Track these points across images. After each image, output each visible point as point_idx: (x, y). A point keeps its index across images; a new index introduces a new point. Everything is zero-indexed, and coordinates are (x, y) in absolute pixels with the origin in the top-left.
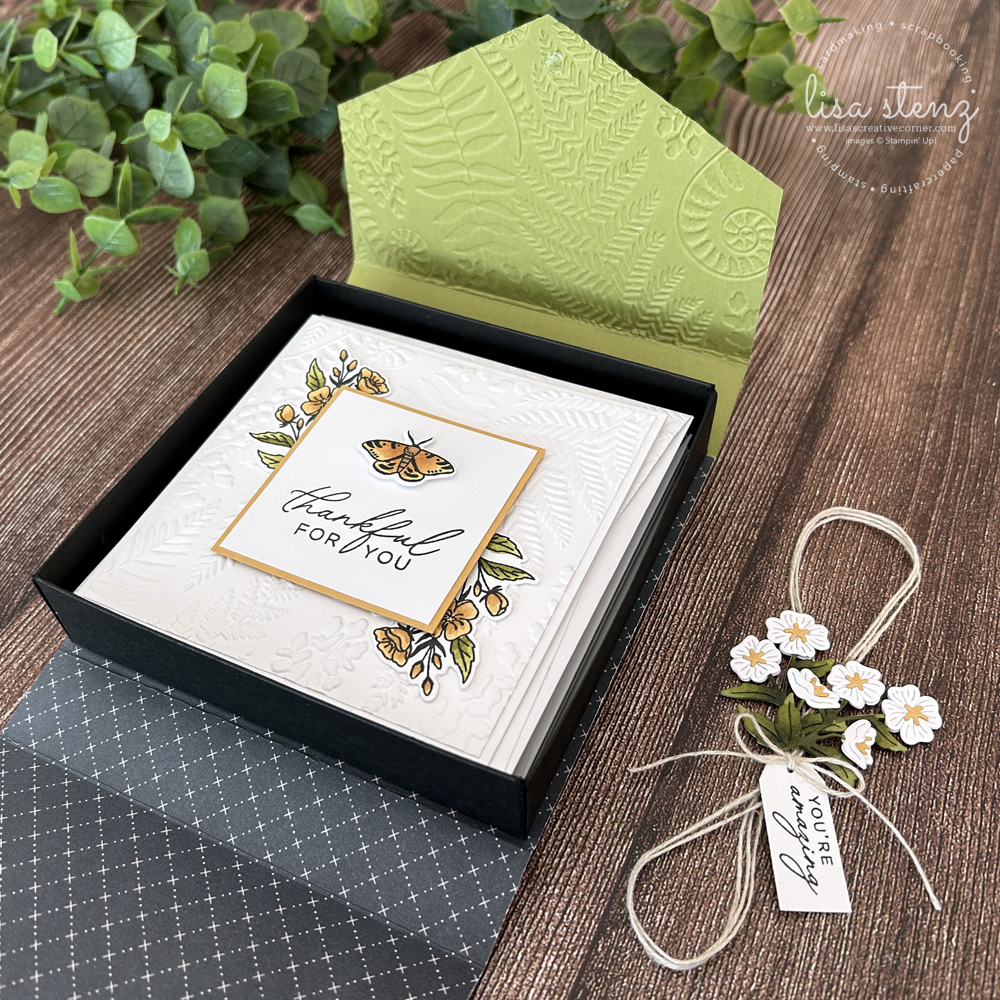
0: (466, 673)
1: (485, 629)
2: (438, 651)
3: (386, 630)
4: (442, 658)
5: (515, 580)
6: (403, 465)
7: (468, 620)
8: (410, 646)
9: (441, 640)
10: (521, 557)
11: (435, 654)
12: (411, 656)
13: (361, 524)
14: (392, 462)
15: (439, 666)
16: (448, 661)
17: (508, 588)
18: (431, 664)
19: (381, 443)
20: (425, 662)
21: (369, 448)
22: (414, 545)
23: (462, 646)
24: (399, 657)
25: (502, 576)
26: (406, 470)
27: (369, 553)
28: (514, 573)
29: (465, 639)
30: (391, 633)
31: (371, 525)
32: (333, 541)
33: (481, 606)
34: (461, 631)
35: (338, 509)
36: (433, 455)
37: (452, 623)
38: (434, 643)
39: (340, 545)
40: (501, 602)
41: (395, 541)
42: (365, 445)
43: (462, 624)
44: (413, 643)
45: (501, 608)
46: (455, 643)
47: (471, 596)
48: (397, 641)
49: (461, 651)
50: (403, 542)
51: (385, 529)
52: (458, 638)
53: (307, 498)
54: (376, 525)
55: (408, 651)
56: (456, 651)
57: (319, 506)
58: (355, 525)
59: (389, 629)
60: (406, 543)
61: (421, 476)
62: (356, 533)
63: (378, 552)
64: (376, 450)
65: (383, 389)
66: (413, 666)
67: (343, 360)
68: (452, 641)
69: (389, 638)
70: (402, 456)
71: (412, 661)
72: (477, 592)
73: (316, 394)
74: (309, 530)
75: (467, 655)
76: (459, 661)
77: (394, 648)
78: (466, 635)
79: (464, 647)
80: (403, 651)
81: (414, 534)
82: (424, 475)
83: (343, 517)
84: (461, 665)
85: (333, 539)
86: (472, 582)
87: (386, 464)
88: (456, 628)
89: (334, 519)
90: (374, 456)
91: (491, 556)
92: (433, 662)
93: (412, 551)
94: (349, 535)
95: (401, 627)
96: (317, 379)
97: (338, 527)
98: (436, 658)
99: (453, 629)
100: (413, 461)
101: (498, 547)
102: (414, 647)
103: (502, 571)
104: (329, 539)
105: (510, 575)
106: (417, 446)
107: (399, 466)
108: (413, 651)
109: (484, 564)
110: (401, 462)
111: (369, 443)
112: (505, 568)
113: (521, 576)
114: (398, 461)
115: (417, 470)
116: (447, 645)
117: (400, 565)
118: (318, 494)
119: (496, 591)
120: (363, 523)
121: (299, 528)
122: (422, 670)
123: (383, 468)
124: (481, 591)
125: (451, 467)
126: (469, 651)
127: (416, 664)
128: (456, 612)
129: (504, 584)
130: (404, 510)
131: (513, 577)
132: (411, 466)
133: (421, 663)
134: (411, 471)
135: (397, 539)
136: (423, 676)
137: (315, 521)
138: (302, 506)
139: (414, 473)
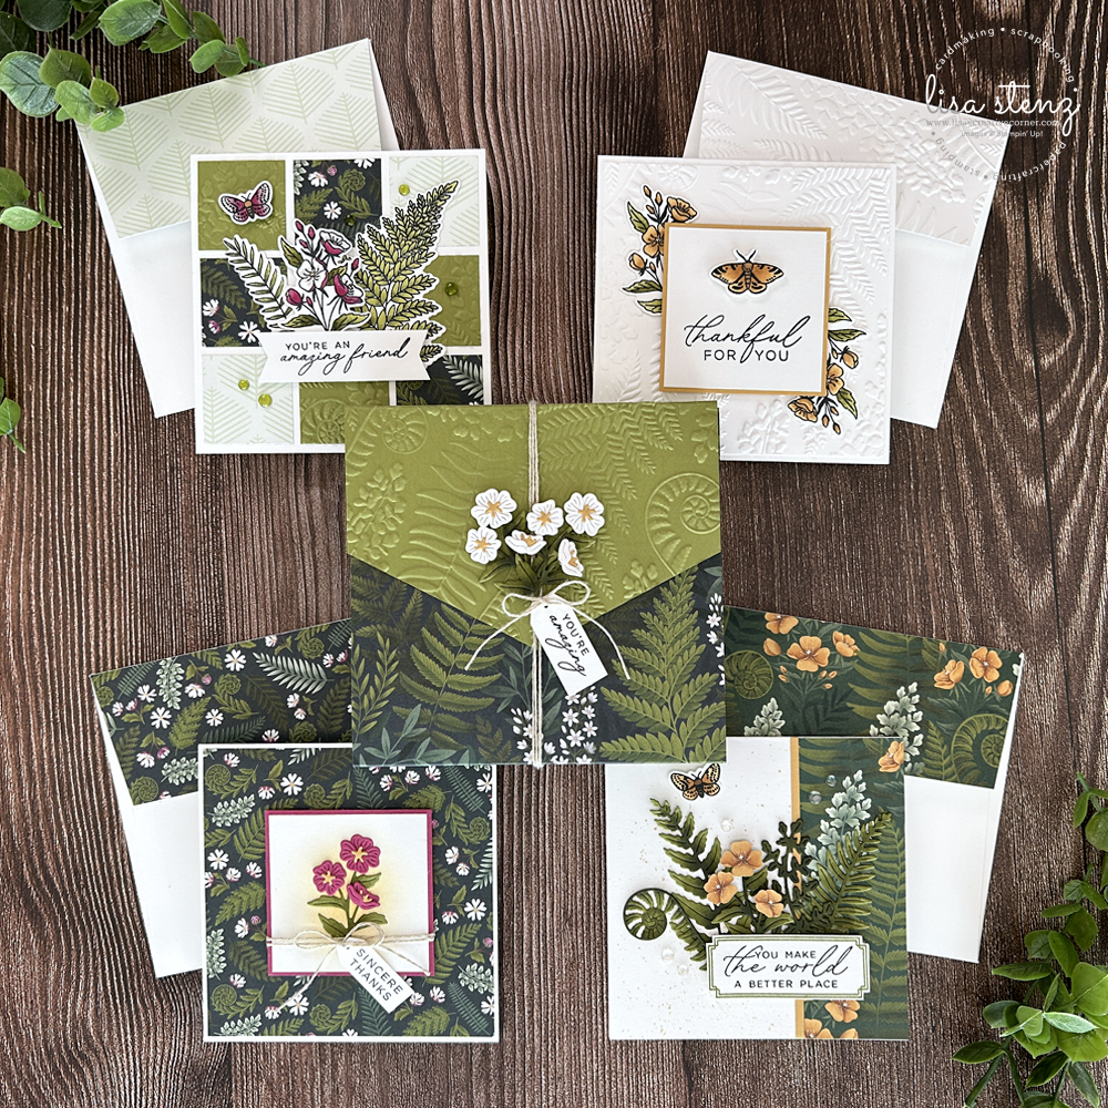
0: (854, 412)
1: (851, 378)
2: (832, 404)
3: (795, 402)
4: (836, 407)
5: (855, 338)
6: (748, 281)
7: (839, 377)
8: (814, 408)
9: (830, 397)
10: (851, 320)
11: (831, 407)
12: (818, 413)
13: (743, 336)
14: (739, 281)
15: (836, 413)
16: (840, 408)
17: (852, 345)
18: (832, 414)
19: (724, 269)
20: (828, 414)
21: (718, 276)
22: (784, 340)
23: (844, 395)
24: (811, 417)
25: (845, 338)
26: (752, 284)
27: (759, 356)
28: (851, 334)
29: (843, 391)
30: (798, 403)
31: (749, 334)
32: (732, 356)
33: (842, 364)
34: (839, 386)
35: (722, 331)
36: (763, 265)
37: (831, 382)
38: (827, 400)
39: (738, 356)
40: (853, 357)
41: (770, 341)
42: (714, 274)
43: (837, 381)
44: (814, 405)
45: (855, 362)
46: (839, 395)
47: (833, 360)
48: (805, 407)
49: (845, 399)
50: (776, 339)
51: (759, 334)
52: (839, 392)
53: (697, 330)
54: (753, 333)
55: (814, 411)
56: (842, 400)
57: (708, 333)
58: (739, 339)
60: (778, 339)
61: (764, 286)
62: (743, 345)
63: (764, 354)
64: (723, 276)
65: (693, 213)
66: (822, 419)
67: (650, 196)
68: (836, 395)
69: (799, 407)
70: (743, 274)
71: (820, 416)
72: (835, 355)
74: (712, 353)
75: (850, 400)
76: (847, 405)
77: (806, 413)
78: (842, 388)
79: (845, 396)
80: (811, 412)
81: (780, 330)
82: (766, 284)
83: (728, 336)
84: (849, 408)
85: (731, 354)
86: (829, 349)
87: (736, 285)
88: (835, 385)
89: (724, 340)
90: (725, 281)
91: (832, 327)
92: (832, 412)
93: (786, 344)
94: (741, 347)
95: (802, 397)
96: (640, 222)
97: (727, 345)
98: (833, 409)
99: (833, 387)
100: (752, 275)
101: (834, 318)
102: (817, 407)
103: (843, 334)
104: (729, 355)
105: (850, 336)
106: (748, 261)
107: (746, 283)
108: (817, 410)
109: (831, 334)
110: (745, 279)
112: (844, 332)
113: (857, 334)
114: (743, 279)
115: (759, 281)
116: (835, 398)
117: (783, 357)
118: (703, 323)
119: (846, 350)
121: (705, 355)
122: (829, 420)
123: (736, 289)
124: (837, 354)
125: (780, 271)
126: (850, 397)
127: (823, 417)
128: (830, 374)
129: (849, 344)
130: (764, 316)
131: (852, 337)
132: (753, 280)
133: (825, 415)
134: (755, 284)
135: (771, 339)
136: (831, 423)
137: (713, 346)
138: (697, 337)
139: (759, 285)
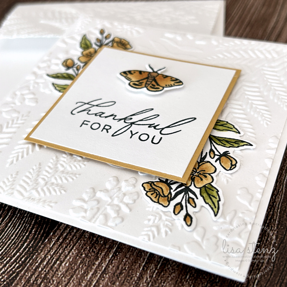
0: (216, 210)
2: (191, 195)
3: (151, 183)
4: (195, 200)
5: (238, 147)
6: (148, 83)
7: (209, 174)
8: (170, 193)
9: (192, 188)
10: (239, 133)
11: (189, 198)
12: (172, 199)
13: (125, 119)
14: (141, 82)
15: (194, 205)
16: (200, 201)
17: (233, 152)
18: (188, 205)
19: (132, 72)
20: (183, 203)
21: (125, 75)
22: (163, 129)
24: (163, 201)
25: (228, 145)
26: (151, 85)
27: (132, 135)
28: (237, 143)
29: (210, 186)
30: (154, 185)
31: (131, 119)
32: (107, 130)
33: (217, 165)
34: (206, 182)
35: (108, 111)
36: (167, 76)
37: (198, 176)
38: (187, 190)
39: (111, 132)
40: (231, 161)
41: (149, 127)
42: (122, 74)
43: (206, 177)
44: (172, 191)
45: (232, 165)
46: (203, 189)
47: (208, 159)
48: (160, 190)
49: (209, 195)
50: (155, 127)
51: (142, 120)
52: (205, 186)
53: (86, 106)
54: (135, 119)
55: (169, 196)
56: (205, 195)
57: (94, 110)
58: (121, 120)
59: (153, 182)
60: (157, 128)
61: (161, 88)
62: (122, 124)
63: (138, 135)
64: (129, 76)
65: (129, 47)
66: (175, 206)
67: (102, 34)
68: (200, 188)
69: (153, 188)
70: (147, 78)
71: (173, 203)
72: (212, 156)
73: (87, 52)
74: (90, 124)
75: (214, 197)
76: (209, 201)
77: (158, 195)
78: (210, 184)
79: (210, 192)
80: (165, 196)
81: (162, 122)
82: (163, 87)
83: (112, 115)
84: (211, 203)
85: (107, 128)
86: (208, 150)
87: (137, 83)
88: (202, 180)
89: (106, 117)
90: (128, 79)
91: (217, 134)
92: (189, 203)
93: (162, 132)
94: (117, 126)
95: (161, 181)
96: (87, 44)
97: (110, 121)
98: (190, 200)
99: (200, 180)
100: (155, 80)
101: (221, 128)
102: (173, 194)
103: (227, 142)
104: (104, 128)
105: (234, 144)
106: (156, 72)
107: (146, 84)
108: (173, 196)
109: (213, 138)
110: (147, 81)
111: (125, 73)
112: (229, 140)
113: (242, 144)
114: (145, 81)
115: (158, 85)
116: (197, 191)
118: (95, 103)
119: (226, 154)
120: (126, 118)
121: (83, 123)
122: (182, 209)
123: (136, 85)
124: (215, 155)
125: (181, 82)
126: (214, 193)
127: (177, 204)
128: (200, 169)
129: (231, 150)
130: (153, 109)
131: (236, 145)
132: (154, 83)
133: (180, 204)
134: (154, 85)
135: (150, 126)
136: (184, 212)
137: (93, 119)
138: (84, 110)
139: (157, 86)
